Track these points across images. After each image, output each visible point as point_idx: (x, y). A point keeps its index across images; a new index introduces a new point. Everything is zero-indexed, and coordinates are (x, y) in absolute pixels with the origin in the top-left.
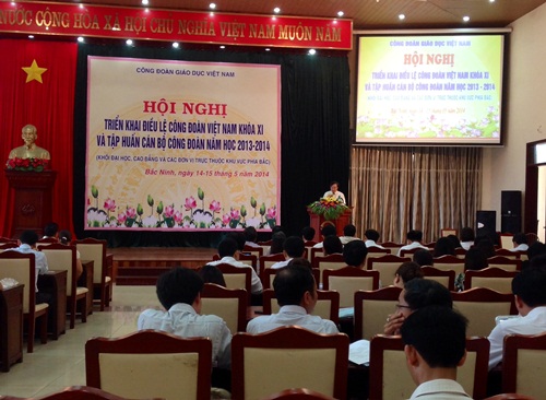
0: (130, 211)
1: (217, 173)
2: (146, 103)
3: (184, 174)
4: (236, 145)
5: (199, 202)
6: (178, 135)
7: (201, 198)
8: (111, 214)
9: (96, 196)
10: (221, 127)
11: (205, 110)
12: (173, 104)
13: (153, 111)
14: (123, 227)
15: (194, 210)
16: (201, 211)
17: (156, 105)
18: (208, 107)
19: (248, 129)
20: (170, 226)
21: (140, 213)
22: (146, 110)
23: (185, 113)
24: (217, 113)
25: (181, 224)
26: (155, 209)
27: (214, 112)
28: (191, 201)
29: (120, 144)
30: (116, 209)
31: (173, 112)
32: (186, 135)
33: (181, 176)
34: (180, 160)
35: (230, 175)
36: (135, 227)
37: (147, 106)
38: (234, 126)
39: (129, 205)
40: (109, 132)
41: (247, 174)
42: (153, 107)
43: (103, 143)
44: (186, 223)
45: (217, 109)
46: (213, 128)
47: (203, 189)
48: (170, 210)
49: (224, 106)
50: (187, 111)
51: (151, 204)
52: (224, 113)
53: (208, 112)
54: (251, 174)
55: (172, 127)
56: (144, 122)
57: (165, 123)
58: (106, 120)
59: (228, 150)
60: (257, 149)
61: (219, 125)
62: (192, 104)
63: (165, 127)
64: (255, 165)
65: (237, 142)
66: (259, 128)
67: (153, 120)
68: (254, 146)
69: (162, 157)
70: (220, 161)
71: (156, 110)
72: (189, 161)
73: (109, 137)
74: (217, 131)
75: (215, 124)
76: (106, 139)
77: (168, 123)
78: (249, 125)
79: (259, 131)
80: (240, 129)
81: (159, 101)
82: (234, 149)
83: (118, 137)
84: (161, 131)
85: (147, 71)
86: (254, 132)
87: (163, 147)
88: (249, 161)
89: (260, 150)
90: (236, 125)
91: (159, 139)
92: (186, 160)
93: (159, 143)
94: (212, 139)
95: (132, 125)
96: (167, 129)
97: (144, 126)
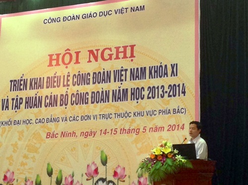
0: (28, 184)
1: (123, 131)
2: (51, 56)
3: (86, 135)
4: (145, 93)
5: (101, 169)
6: (82, 89)
7: (104, 163)
10: (128, 73)
11: (111, 55)
12: (77, 53)
13: (58, 64)
15: (96, 179)
16: (103, 180)
17: (61, 57)
18: (114, 51)
19: (159, 71)
22: (50, 65)
23: (90, 61)
24: (125, 57)
26: (54, 180)
27: (121, 55)
28: (93, 168)
29: (23, 106)
30: (14, 183)
31: (77, 62)
32: (90, 88)
33: (82, 138)
34: (83, 118)
35: (137, 131)
37: (51, 60)
38: (143, 70)
39: (28, 176)
40: (14, 94)
41: (157, 129)
42: (57, 60)
43: (7, 107)
45: (125, 52)
46: (119, 75)
47: (106, 152)
48: (70, 180)
49: (132, 47)
50: (92, 59)
51: (50, 174)
52: (132, 56)
53: (114, 56)
54: (162, 128)
55: (75, 80)
56: (48, 78)
57: (69, 76)
58: (11, 81)
59: (136, 101)
60: (169, 96)
61: (126, 70)
62: (97, 50)
63: (68, 80)
64: (167, 116)
65: (146, 89)
66: (173, 68)
67: (57, 75)
68: (166, 92)
69: (64, 116)
70: (126, 115)
71: (60, 62)
72: (92, 118)
73: (13, 99)
74: (123, 78)
75: (122, 70)
76: (10, 101)
77: (71, 76)
78: (161, 66)
79: (173, 72)
80: (150, 73)
81: (63, 52)
82: (142, 99)
83: (21, 99)
84: (64, 86)
85: (53, 20)
86: (166, 74)
87: (66, 105)
88: (160, 112)
89: (174, 96)
90: (145, 68)
91: (62, 95)
92: (89, 117)
93: (61, 100)
94: (118, 89)
95: (36, 83)
96: (70, 83)
97: (47, 82)
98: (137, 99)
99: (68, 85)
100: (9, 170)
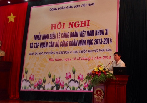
0: (40, 81)
1: (83, 58)
3: (66, 60)
4: (93, 42)
5: (73, 75)
6: (65, 39)
7: (74, 72)
8: (32, 82)
9: (26, 73)
10: (86, 33)
11: (79, 25)
12: (64, 24)
13: (55, 28)
14: (36, 89)
15: (70, 80)
16: (73, 80)
17: (56, 25)
18: (80, 23)
19: (100, 32)
20: (58, 89)
21: (44, 82)
24: (85, 26)
25: (63, 88)
26: (51, 79)
27: (83, 25)
28: (69, 75)
29: (39, 46)
30: (34, 80)
31: (64, 28)
32: (69, 39)
33: (65, 61)
34: (65, 52)
35: (89, 59)
36: (41, 89)
37: (52, 26)
38: (93, 32)
39: (40, 77)
40: (35, 41)
41: (98, 58)
42: (55, 26)
43: (32, 47)
44: (65, 87)
45: (85, 24)
46: (82, 34)
47: (75, 68)
48: (58, 80)
49: (88, 21)
50: (70, 26)
51: (50, 77)
52: (88, 25)
54: (100, 58)
55: (63, 35)
56: (51, 34)
57: (60, 34)
58: (35, 36)
59: (89, 45)
60: (104, 43)
61: (85, 32)
62: (73, 23)
63: (59, 36)
64: (103, 52)
65: (94, 40)
66: (106, 31)
67: (55, 33)
68: (103, 42)
69: (57, 51)
70: (85, 51)
71: (56, 28)
72: (69, 52)
73: (35, 43)
74: (84, 35)
75: (83, 32)
76: (34, 44)
77: (61, 34)
78: (101, 30)
79: (106, 33)
80: (96, 33)
81: (57, 23)
82: (92, 44)
83: (39, 43)
84: (58, 38)
85: (54, 9)
86: (103, 33)
87: (58, 46)
88: (100, 50)
89: (107, 43)
90: (94, 31)
91: (56, 42)
92: (68, 52)
93: (56, 44)
94: (81, 40)
95: (45, 37)
96: (60, 37)
97: (50, 36)
98: (90, 44)
99: (59, 38)
100: (32, 75)
